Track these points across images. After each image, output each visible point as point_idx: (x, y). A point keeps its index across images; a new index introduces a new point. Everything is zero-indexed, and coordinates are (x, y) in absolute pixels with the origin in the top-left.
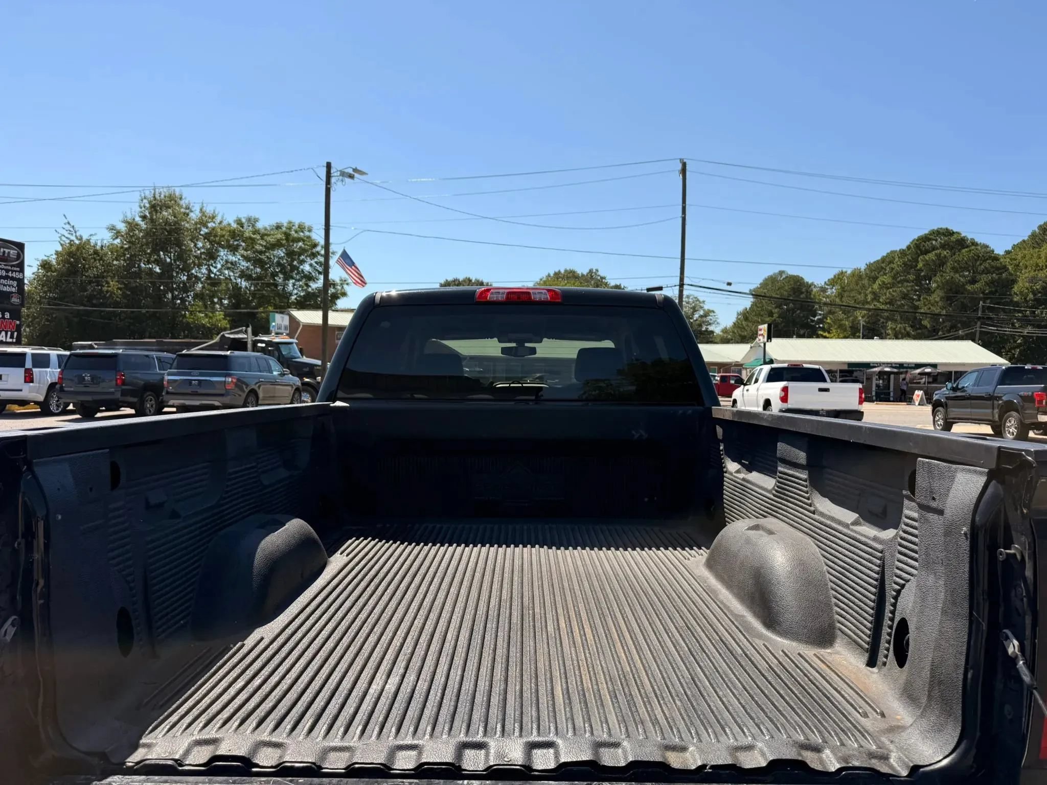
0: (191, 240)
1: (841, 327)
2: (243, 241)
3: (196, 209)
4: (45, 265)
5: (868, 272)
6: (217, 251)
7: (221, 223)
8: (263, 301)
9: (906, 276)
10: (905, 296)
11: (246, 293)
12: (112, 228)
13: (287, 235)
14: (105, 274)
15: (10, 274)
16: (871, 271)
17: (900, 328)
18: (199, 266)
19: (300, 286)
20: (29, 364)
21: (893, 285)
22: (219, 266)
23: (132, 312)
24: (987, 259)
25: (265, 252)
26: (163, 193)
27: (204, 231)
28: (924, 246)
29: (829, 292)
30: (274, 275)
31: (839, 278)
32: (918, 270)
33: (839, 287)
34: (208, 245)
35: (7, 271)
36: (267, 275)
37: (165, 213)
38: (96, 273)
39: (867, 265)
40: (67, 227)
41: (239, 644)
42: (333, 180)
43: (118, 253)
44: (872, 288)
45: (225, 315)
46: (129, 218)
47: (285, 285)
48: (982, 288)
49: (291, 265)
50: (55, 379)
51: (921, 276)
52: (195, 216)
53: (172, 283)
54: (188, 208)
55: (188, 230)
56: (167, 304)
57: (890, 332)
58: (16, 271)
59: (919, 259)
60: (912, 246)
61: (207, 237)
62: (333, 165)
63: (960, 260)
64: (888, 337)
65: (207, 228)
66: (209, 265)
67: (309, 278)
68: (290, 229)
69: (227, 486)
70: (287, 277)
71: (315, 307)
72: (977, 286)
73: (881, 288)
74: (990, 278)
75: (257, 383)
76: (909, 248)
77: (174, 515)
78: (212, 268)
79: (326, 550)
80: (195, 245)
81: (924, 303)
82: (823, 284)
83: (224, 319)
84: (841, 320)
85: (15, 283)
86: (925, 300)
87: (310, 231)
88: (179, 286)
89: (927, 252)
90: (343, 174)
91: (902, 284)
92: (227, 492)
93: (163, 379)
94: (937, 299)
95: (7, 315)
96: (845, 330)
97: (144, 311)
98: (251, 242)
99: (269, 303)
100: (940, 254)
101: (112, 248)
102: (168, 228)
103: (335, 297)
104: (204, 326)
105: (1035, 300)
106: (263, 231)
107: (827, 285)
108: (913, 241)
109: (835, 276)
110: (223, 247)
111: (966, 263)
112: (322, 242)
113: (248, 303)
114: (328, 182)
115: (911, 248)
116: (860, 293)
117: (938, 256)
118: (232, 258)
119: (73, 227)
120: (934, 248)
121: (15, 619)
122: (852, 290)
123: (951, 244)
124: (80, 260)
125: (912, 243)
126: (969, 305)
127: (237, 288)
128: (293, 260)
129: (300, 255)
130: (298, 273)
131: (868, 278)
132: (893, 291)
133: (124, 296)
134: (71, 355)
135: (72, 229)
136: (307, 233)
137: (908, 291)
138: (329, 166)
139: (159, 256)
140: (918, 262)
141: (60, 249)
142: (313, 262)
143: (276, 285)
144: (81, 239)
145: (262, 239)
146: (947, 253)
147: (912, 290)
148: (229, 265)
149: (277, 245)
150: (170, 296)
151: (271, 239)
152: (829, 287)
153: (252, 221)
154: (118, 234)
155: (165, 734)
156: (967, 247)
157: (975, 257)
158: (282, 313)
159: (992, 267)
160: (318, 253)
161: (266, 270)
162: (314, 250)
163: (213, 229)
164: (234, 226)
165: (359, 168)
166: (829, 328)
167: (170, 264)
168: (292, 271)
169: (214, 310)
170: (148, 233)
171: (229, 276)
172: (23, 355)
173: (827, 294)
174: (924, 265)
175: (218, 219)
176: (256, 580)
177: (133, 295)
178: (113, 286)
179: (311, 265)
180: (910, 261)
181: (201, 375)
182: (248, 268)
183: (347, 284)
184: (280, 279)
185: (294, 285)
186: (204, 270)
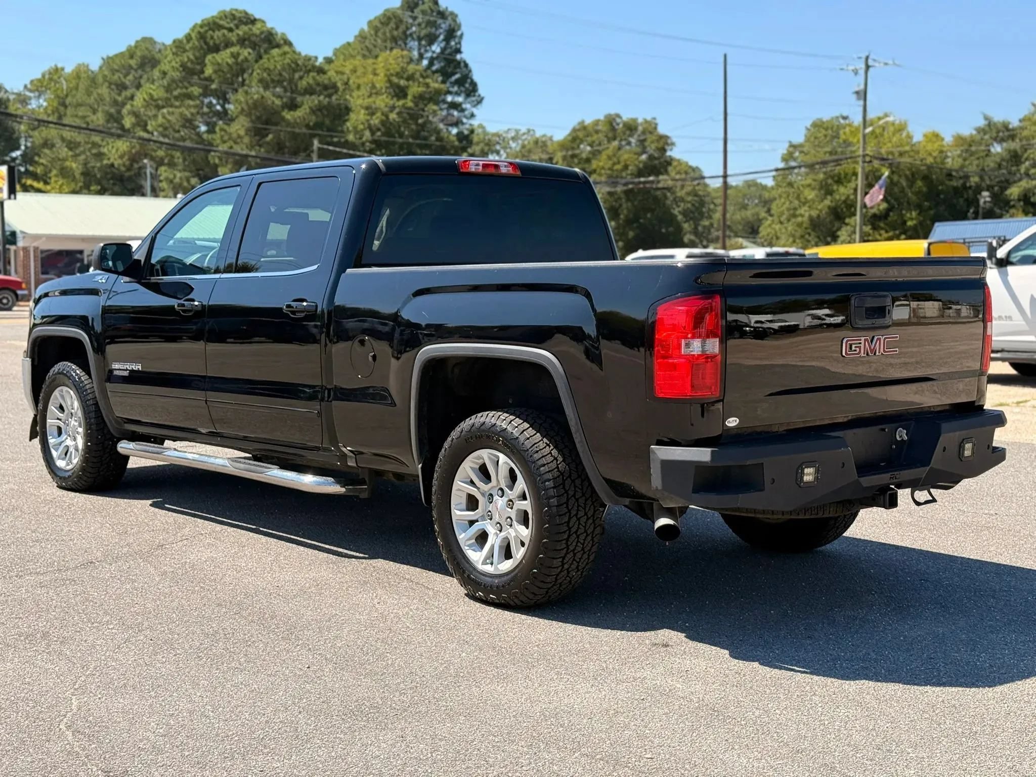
1: (65, 173)
5: (106, 73)
9: (187, 88)
10: (189, 123)
16: (113, 71)
17: (181, 178)
21: (168, 103)
24: (310, 71)
28: (212, 38)
29: (33, 104)
31: (51, 79)
32: (206, 79)
33: (52, 97)
39: (103, 59)
44: (132, 106)
48: (306, 117)
51: (211, 90)
57: (164, 185)
59: (207, 61)
60: (193, 35)
63: (272, 67)
64: (162, 194)
72: (299, 113)
73: (148, 106)
74: (316, 102)
76: (188, 38)
81: (222, 137)
82: (21, 88)
84: (64, 160)
86: (223, 133)
89: (216, 49)
91: (182, 101)
94: (242, 133)
96: (74, 179)
100: (238, 54)
105: (374, 142)
107: (31, 91)
108: (195, 27)
109: (43, 76)
111: (280, 75)
115: (191, 38)
116: (95, 112)
117: (235, 56)
120: (228, 44)
122: (79, 105)
123: (254, 39)
125: (193, 29)
126: (288, 144)
131: (107, 84)
132: (169, 113)
137: (192, 114)
140: (205, 65)
146: (249, 54)
147: (198, 113)
152: (32, 95)
156: (278, 46)
157: (293, 65)
159: (318, 84)
166: (45, 174)
173: (30, 107)
174: (215, 72)
180: (192, 62)
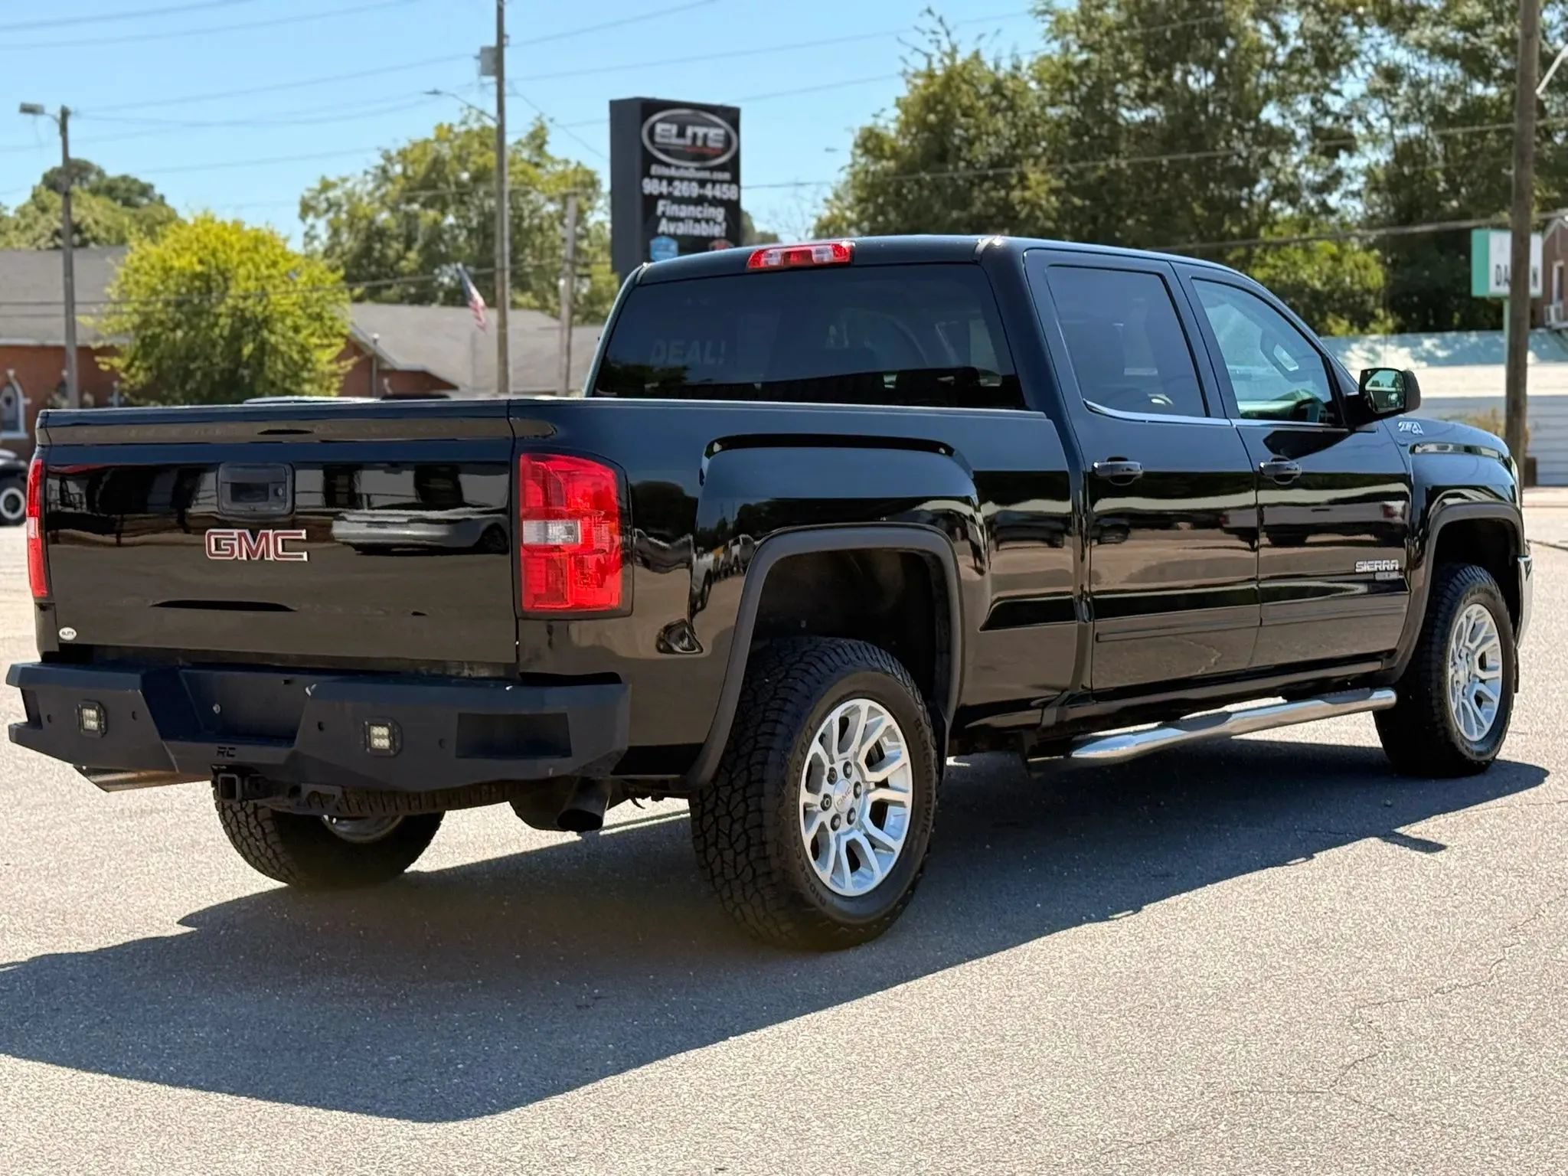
8: (1485, 190)
11: (1432, 167)
12: (1046, 9)
14: (1019, 151)
15: (709, 191)
18: (1288, 93)
25: (1492, 23)
34: (1313, 23)
35: (702, 183)
38: (994, 150)
40: (930, 23)
43: (1058, 82)
53: (1208, 158)
58: (722, 182)
66: (1317, 91)
78: (1328, 98)
80: (1274, 28)
85: (719, 213)
88: (1224, 169)
99: (1502, 195)
101: (1042, 72)
104: (1303, 288)
110: (1363, 24)
113: (1435, 202)
118: (1393, 57)
119: (941, 20)
124: (954, 116)
127: (1403, 156)
133: (1066, 212)
135: (939, 28)
139: (1169, 76)
141: (903, 92)
144: (954, 52)
148: (1380, 83)
154: (1058, 24)
171: (1381, 116)
177: (1094, 207)
178: (1037, 184)
182: (1443, 84)
186: (1303, 109)
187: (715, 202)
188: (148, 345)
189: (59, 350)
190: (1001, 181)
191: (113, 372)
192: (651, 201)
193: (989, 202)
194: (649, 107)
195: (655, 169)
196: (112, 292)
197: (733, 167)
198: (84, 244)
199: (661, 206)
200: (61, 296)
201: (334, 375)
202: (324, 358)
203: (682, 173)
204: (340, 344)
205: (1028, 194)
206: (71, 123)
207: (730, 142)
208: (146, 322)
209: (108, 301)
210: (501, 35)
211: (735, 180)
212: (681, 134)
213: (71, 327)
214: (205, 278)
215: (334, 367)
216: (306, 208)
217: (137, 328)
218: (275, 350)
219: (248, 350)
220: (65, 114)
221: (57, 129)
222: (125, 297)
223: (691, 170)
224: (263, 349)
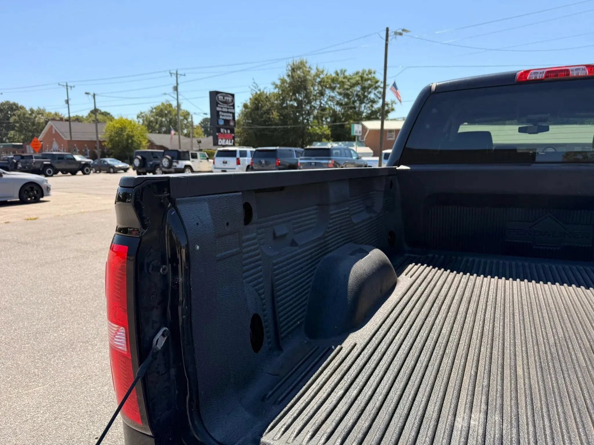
0: (312, 86)
2: (338, 84)
3: (314, 68)
4: (245, 106)
6: (325, 91)
7: (326, 74)
8: (348, 117)
11: (339, 114)
12: (274, 84)
13: (362, 77)
14: (271, 108)
15: (229, 110)
18: (316, 100)
19: (369, 107)
20: (238, 155)
22: (326, 100)
23: (284, 128)
25: (350, 89)
26: (297, 61)
27: (318, 80)
30: (354, 102)
34: (320, 88)
35: (228, 109)
36: (350, 102)
37: (299, 72)
38: (267, 108)
40: (255, 85)
41: (338, 347)
42: (390, 38)
43: (278, 96)
45: (329, 127)
46: (282, 78)
47: (360, 107)
49: (364, 95)
50: (250, 163)
52: (313, 72)
53: (303, 111)
54: (310, 68)
55: (310, 80)
56: (299, 123)
58: (231, 109)
61: (320, 83)
62: (389, 29)
65: (319, 77)
66: (320, 100)
67: (373, 102)
68: (363, 74)
69: (330, 224)
70: (362, 102)
71: (377, 119)
75: (344, 164)
77: (293, 243)
78: (322, 101)
79: (395, 271)
80: (314, 89)
83: (328, 129)
85: (231, 115)
87: (374, 73)
88: (305, 113)
90: (396, 33)
92: (329, 228)
93: (297, 162)
95: (229, 131)
97: (289, 127)
98: (342, 83)
99: (351, 118)
101: (274, 95)
102: (300, 80)
103: (388, 112)
104: (318, 134)
106: (349, 77)
110: (327, 88)
112: (382, 79)
113: (340, 119)
114: (387, 40)
118: (332, 94)
119: (257, 84)
121: (165, 331)
124: (260, 102)
127: (334, 111)
128: (364, 92)
129: (369, 88)
130: (367, 99)
133: (280, 119)
134: (256, 150)
136: (373, 75)
138: (387, 30)
139: (296, 96)
141: (251, 97)
142: (376, 92)
143: (355, 108)
144: (260, 90)
145: (348, 81)
148: (331, 98)
149: (357, 84)
150: (301, 118)
151: (353, 81)
153: (343, 72)
154: (276, 86)
155: (280, 437)
158: (358, 123)
160: (379, 86)
161: (350, 99)
162: (377, 85)
163: (323, 78)
164: (334, 75)
165: (405, 29)
167: (302, 100)
168: (364, 98)
169: (322, 124)
170: (291, 84)
171: (331, 105)
172: (235, 151)
175: (325, 73)
176: (350, 295)
177: (284, 118)
178: (275, 115)
179: (375, 94)
181: (316, 159)
182: (340, 99)
183: (395, 103)
184: (357, 104)
185: (365, 107)
186: (318, 103)
187: (230, 113)
188: (111, 140)
189: (95, 142)
190: (268, 114)
191: (105, 145)
192: (218, 112)
193: (266, 117)
194: (217, 93)
195: (219, 105)
196: (104, 131)
197: (233, 106)
198: (99, 122)
199: (220, 113)
200: (95, 131)
201: (146, 146)
202: (144, 143)
203: (224, 106)
204: (147, 141)
205: (274, 116)
206: (96, 97)
207: (233, 101)
208: (111, 136)
209: (103, 132)
210: (177, 84)
211: (234, 108)
212: (224, 98)
213: (97, 137)
214: (122, 128)
215: (146, 145)
216: (138, 117)
217: (109, 137)
218: (135, 142)
219: (130, 141)
220: (94, 95)
221: (93, 97)
222: (106, 131)
223: (225, 106)
224: (133, 141)
